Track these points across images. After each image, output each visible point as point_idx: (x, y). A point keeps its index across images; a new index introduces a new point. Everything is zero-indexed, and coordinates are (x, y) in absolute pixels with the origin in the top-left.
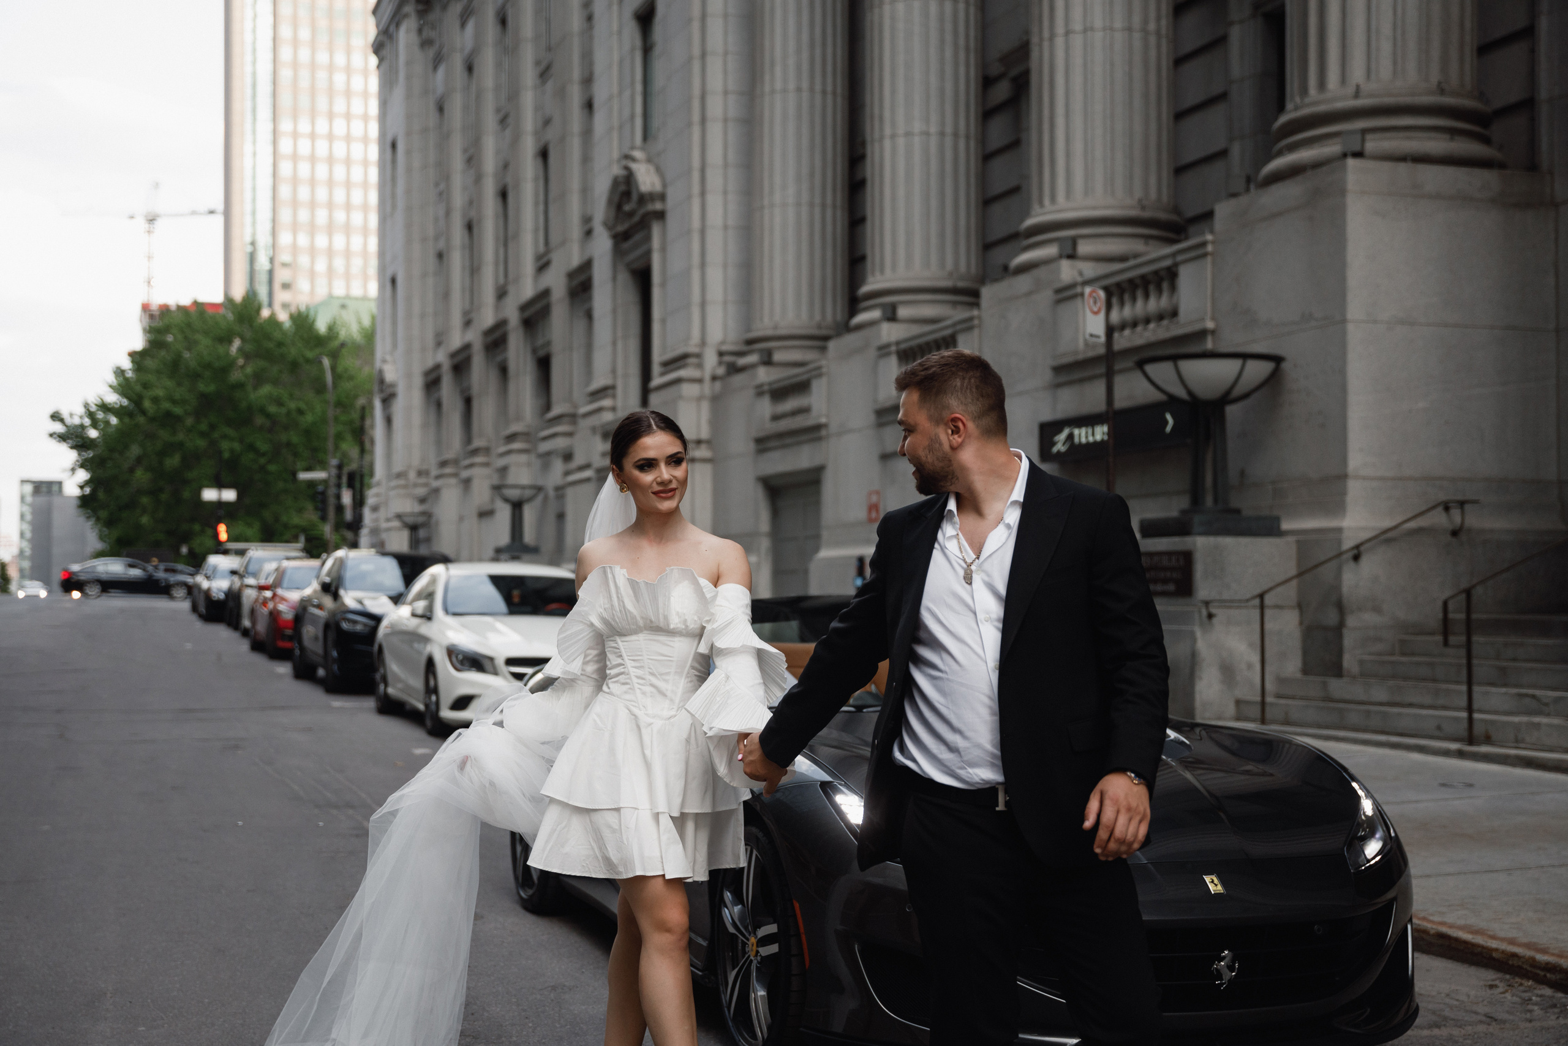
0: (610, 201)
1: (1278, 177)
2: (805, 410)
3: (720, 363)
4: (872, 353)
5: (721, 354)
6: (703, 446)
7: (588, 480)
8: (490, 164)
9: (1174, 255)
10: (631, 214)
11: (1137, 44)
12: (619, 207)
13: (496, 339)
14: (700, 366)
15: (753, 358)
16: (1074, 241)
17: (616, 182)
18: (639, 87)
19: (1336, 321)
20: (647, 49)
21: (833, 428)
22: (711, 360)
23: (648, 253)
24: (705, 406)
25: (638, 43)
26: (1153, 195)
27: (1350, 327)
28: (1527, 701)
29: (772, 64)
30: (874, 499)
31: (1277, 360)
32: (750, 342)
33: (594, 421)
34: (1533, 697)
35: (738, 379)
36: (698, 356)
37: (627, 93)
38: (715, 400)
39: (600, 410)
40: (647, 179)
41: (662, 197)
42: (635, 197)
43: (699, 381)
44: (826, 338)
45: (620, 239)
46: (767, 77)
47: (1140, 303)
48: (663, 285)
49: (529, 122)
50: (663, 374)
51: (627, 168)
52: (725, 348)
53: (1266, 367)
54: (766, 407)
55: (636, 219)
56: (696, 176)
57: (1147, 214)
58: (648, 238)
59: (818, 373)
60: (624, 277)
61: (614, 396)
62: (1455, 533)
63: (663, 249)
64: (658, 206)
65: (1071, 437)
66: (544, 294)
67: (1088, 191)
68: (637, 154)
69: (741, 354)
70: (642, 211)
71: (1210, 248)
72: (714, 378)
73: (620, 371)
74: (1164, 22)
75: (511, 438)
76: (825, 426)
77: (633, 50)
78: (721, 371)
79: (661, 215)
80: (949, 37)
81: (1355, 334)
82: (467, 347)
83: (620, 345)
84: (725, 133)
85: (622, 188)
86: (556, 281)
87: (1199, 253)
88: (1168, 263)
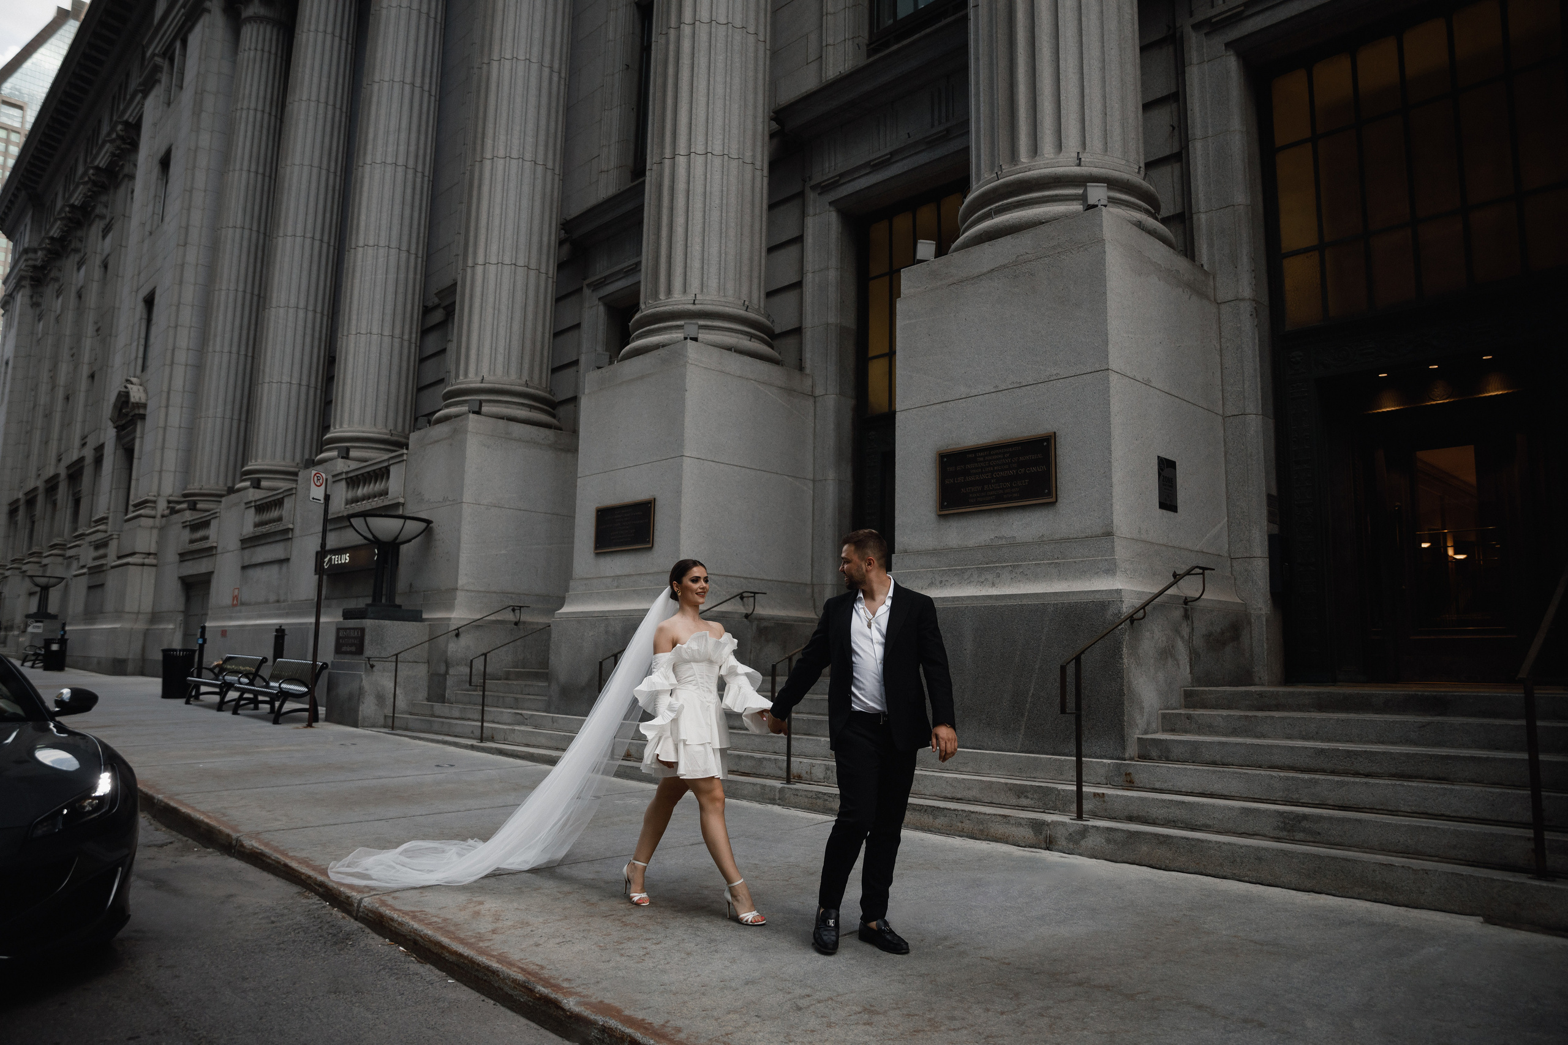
0: (115, 406)
1: (440, 421)
2: (206, 538)
3: (168, 508)
4: (243, 506)
5: (169, 502)
6: (151, 557)
7: (84, 574)
8: (62, 379)
9: (389, 459)
10: (127, 415)
11: (397, 345)
12: (120, 410)
13: (52, 486)
14: (154, 508)
15: (184, 506)
16: (348, 449)
17: (120, 394)
18: (142, 342)
19: (458, 502)
20: (149, 321)
21: (219, 550)
22: (162, 505)
23: (134, 439)
24: (155, 532)
25: (145, 316)
26: (400, 428)
27: (465, 506)
28: (519, 716)
29: (215, 336)
30: (236, 592)
31: (428, 522)
32: (185, 496)
33: (93, 538)
34: (521, 714)
35: (175, 517)
36: (155, 502)
37: (135, 344)
38: (162, 529)
39: (97, 531)
40: (136, 394)
41: (145, 406)
42: (130, 405)
43: (154, 517)
44: (221, 496)
45: (120, 428)
46: (211, 343)
47: (372, 485)
48: (140, 459)
49: (86, 358)
50: (133, 512)
51: (126, 387)
52: (171, 498)
53: (423, 525)
54: (186, 535)
55: (129, 418)
56: (164, 395)
57: (395, 438)
58: (134, 431)
59: (215, 516)
60: (120, 452)
61: (107, 523)
62: (516, 624)
63: (142, 437)
64: (142, 411)
65: (330, 559)
66: (82, 459)
67: (363, 422)
68: (134, 380)
69: (179, 503)
70: (132, 413)
71: (405, 457)
72: (163, 516)
73: (112, 509)
74: (414, 336)
75: (53, 547)
76: (216, 547)
77: (141, 319)
78: (167, 512)
79: (143, 417)
80: (309, 331)
81: (467, 510)
82: (35, 489)
83: (113, 492)
84: (185, 372)
85: (123, 399)
86: (89, 453)
87: (399, 458)
88: (385, 464)
